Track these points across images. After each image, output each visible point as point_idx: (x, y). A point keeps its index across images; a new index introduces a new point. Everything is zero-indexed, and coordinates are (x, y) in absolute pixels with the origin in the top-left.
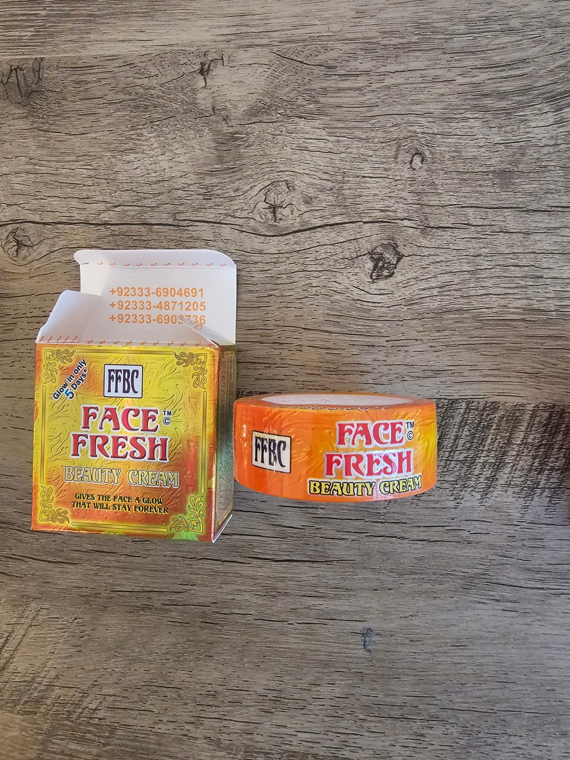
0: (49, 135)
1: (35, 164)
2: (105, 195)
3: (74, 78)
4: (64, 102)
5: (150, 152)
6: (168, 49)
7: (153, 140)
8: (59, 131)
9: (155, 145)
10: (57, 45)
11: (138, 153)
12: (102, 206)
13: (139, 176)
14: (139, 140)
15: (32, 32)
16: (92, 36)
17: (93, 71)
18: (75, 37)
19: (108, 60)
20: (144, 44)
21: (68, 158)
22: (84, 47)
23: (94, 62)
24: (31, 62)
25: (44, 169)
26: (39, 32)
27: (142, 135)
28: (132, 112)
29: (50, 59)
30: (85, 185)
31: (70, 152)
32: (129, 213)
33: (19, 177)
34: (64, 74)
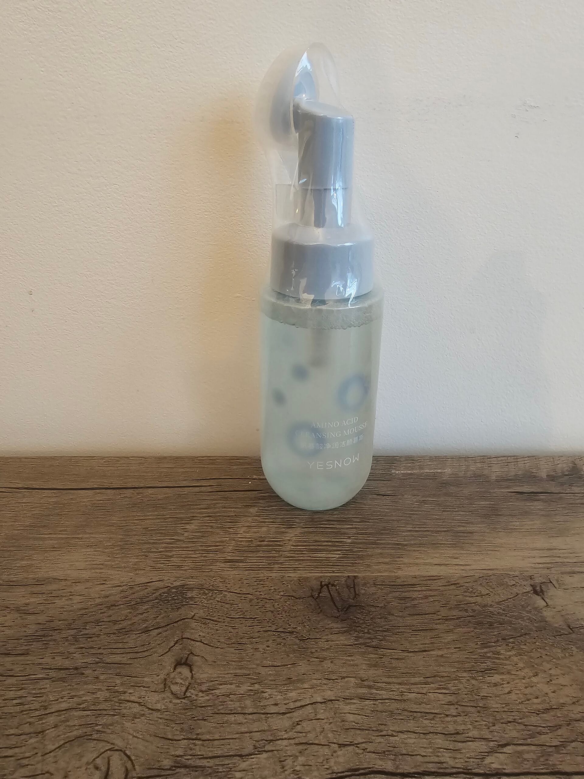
0: (381, 651)
1: (370, 687)
2: (481, 730)
3: (397, 594)
4: (391, 618)
5: (517, 673)
6: (490, 572)
7: (515, 659)
8: (392, 647)
9: (521, 665)
10: (368, 566)
11: (503, 673)
12: (482, 746)
13: (517, 702)
14: (497, 658)
15: (339, 554)
16: (406, 560)
17: (415, 589)
18: (387, 560)
19: (429, 580)
20: (462, 568)
21: (413, 680)
22: (399, 568)
23: (414, 581)
24: (343, 580)
25: (384, 694)
26: (347, 555)
27: (498, 653)
28: (475, 628)
29: (364, 578)
30: (447, 716)
31: (414, 672)
32: (526, 756)
33: (349, 704)
34: (383, 591)
